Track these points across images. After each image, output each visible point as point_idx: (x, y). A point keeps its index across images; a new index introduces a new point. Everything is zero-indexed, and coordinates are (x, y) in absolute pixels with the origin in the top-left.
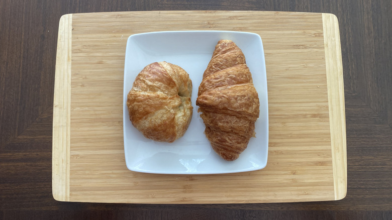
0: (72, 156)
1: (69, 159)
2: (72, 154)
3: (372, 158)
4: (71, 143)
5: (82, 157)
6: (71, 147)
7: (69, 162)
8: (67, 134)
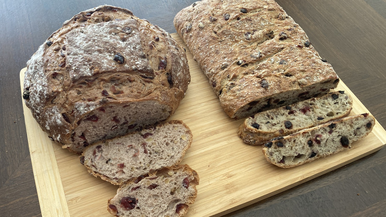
0: (70, 202)
1: (66, 207)
2: (69, 199)
3: (383, 104)
4: (64, 186)
5: (84, 198)
6: (65, 192)
7: (67, 210)
8: (56, 178)
